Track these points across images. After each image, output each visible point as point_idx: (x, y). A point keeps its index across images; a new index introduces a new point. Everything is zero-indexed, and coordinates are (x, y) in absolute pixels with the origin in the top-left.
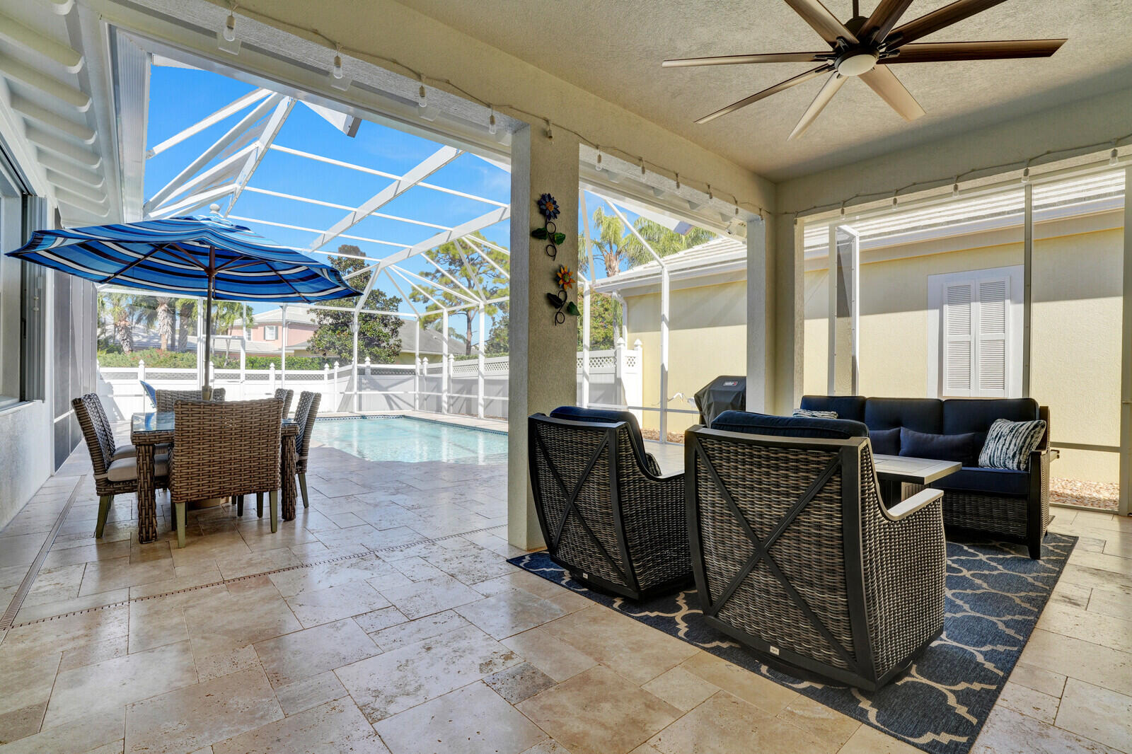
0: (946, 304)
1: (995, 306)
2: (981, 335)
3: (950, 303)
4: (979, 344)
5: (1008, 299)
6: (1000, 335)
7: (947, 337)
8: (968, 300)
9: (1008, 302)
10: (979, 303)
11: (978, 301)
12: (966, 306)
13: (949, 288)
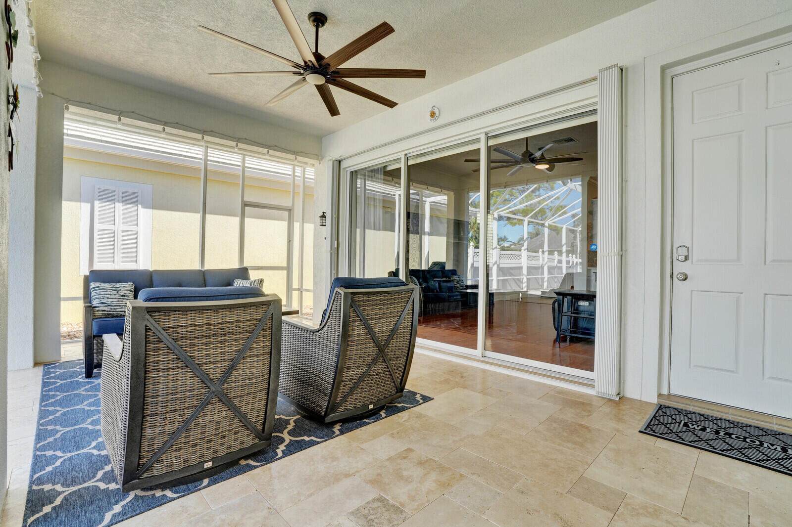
0: (96, 200)
1: (131, 207)
2: (122, 227)
3: (100, 200)
4: (120, 233)
5: (139, 204)
6: (134, 228)
7: (97, 226)
8: (113, 200)
9: (140, 206)
10: (121, 204)
11: (120, 202)
12: (111, 205)
13: (99, 189)
